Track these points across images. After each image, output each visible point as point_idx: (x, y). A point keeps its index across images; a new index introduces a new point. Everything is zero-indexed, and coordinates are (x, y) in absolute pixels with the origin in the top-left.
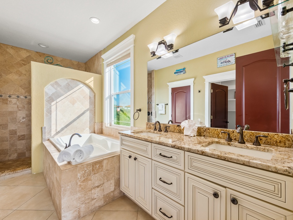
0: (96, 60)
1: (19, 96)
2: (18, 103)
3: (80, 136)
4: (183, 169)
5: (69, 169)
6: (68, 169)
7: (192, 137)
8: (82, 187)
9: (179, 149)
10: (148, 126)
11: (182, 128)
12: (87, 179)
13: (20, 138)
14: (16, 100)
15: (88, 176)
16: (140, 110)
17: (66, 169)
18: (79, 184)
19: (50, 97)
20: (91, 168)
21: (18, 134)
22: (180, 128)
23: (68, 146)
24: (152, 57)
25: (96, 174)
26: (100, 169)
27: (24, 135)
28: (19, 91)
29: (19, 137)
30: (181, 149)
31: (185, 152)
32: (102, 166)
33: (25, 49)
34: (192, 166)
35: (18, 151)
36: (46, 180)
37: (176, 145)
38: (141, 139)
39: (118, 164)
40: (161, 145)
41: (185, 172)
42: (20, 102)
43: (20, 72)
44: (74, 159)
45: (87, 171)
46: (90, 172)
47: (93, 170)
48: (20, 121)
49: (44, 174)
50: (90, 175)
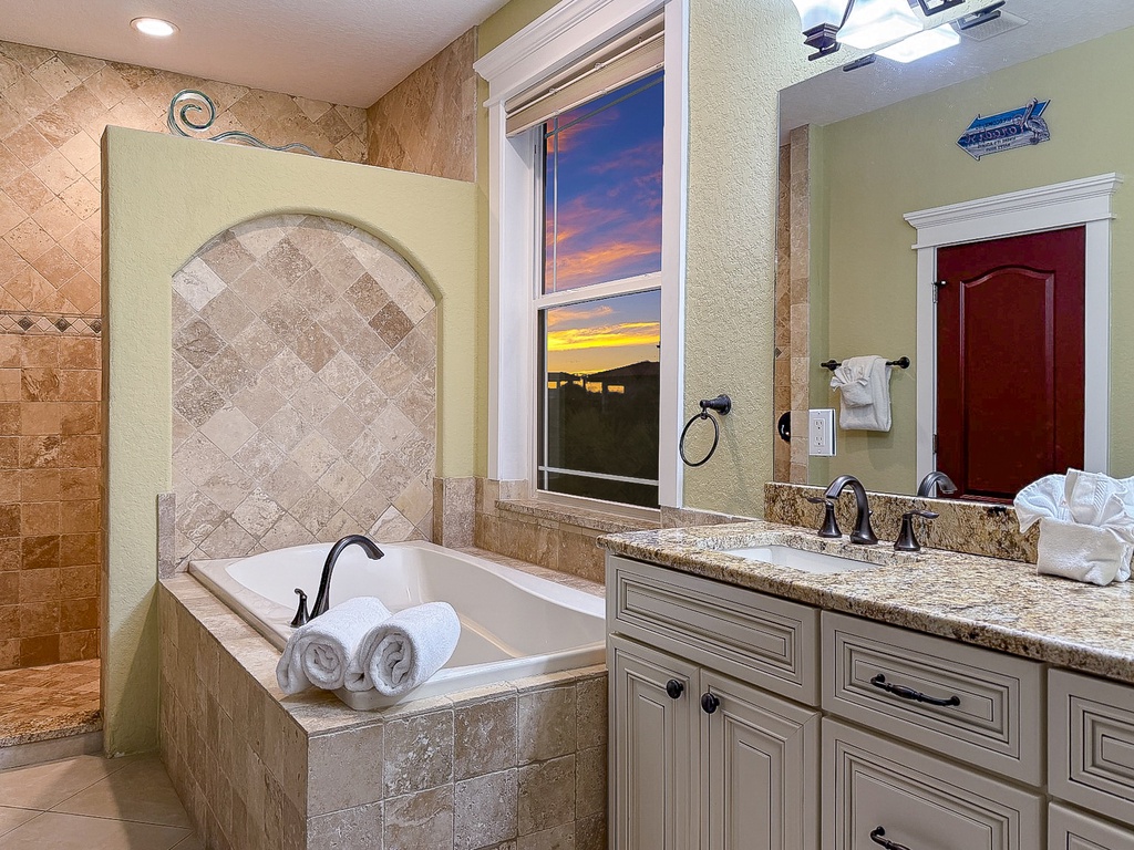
0: (441, 86)
1: (32, 318)
2: (24, 358)
3: (375, 554)
4: (1035, 781)
5: (342, 728)
6: (338, 730)
7: (1094, 589)
8: (404, 838)
9: (1005, 653)
10: (779, 505)
11: (1023, 529)
12: (427, 797)
13: (31, 552)
14: (15, 339)
15: (433, 781)
16: (723, 407)
17: (328, 731)
18: (390, 820)
19: (195, 324)
20: (451, 740)
21: (26, 531)
22: (1011, 526)
23: (310, 608)
24: (811, 58)
25: (475, 775)
26: (500, 747)
27: (52, 538)
28: (30, 293)
29: (28, 548)
30: (1023, 653)
31: (1051, 671)
32: (510, 733)
33: (58, 54)
34: (1099, 761)
35: (22, 629)
36: (182, 797)
37: (983, 628)
38: (749, 585)
39: (596, 734)
40: (883, 623)
41: (1046, 800)
42: (36, 354)
43: (35, 183)
44: (362, 676)
45: (430, 752)
46: (446, 759)
47: (461, 751)
48: (33, 461)
49: (173, 763)
50: (445, 780)
